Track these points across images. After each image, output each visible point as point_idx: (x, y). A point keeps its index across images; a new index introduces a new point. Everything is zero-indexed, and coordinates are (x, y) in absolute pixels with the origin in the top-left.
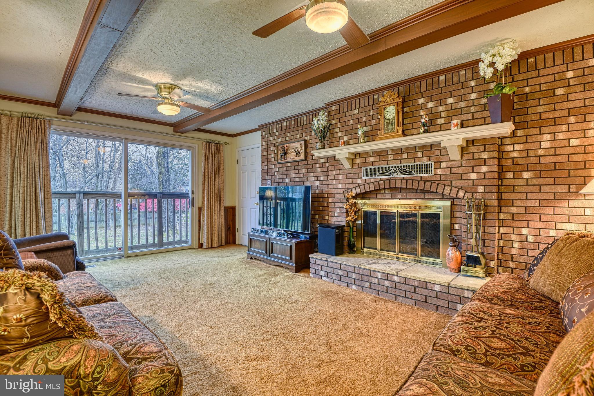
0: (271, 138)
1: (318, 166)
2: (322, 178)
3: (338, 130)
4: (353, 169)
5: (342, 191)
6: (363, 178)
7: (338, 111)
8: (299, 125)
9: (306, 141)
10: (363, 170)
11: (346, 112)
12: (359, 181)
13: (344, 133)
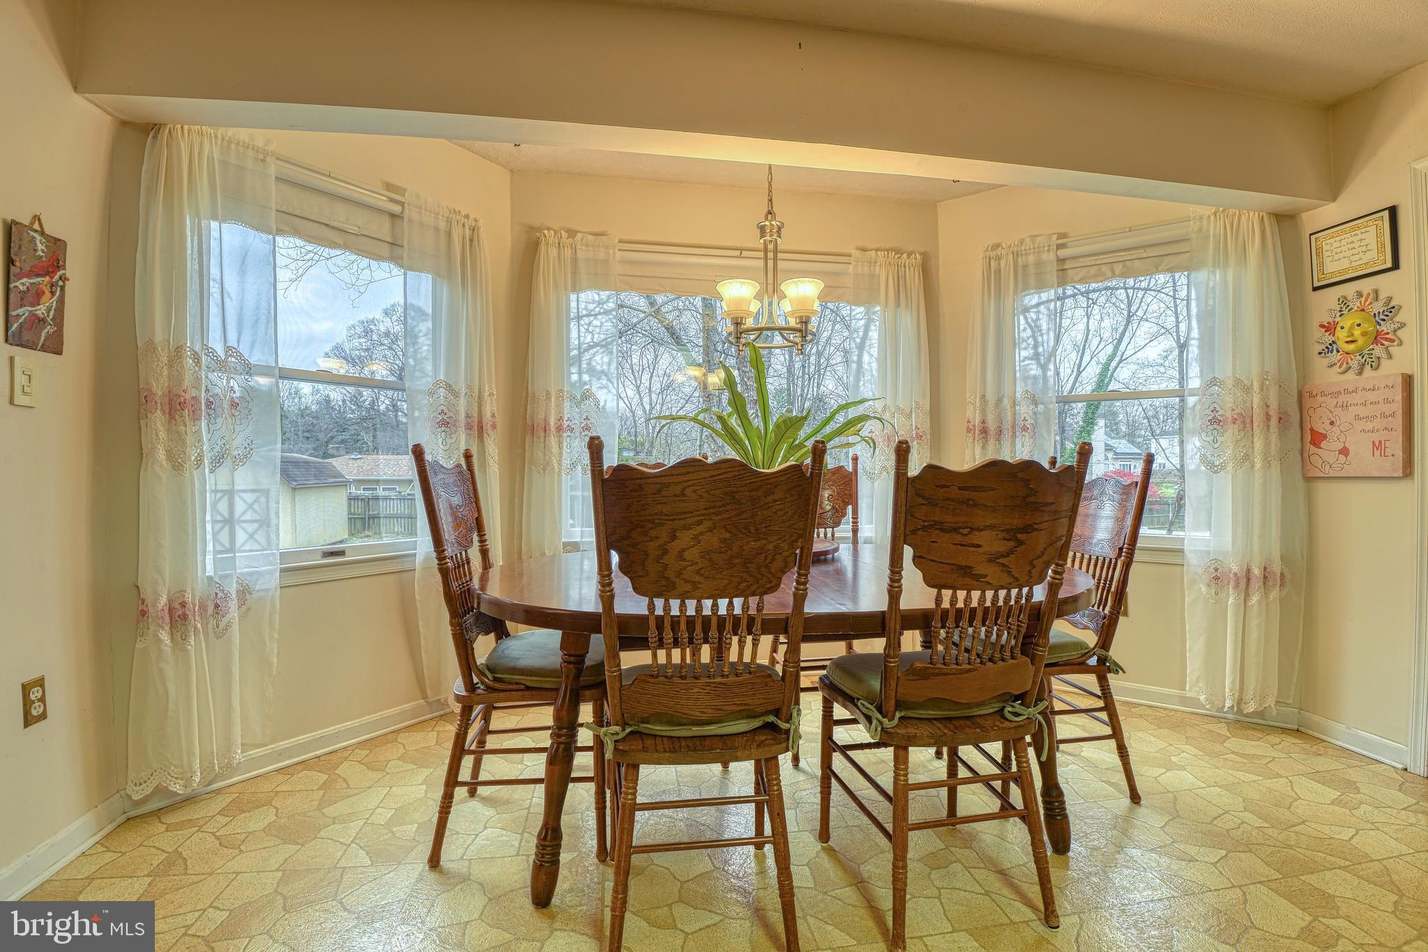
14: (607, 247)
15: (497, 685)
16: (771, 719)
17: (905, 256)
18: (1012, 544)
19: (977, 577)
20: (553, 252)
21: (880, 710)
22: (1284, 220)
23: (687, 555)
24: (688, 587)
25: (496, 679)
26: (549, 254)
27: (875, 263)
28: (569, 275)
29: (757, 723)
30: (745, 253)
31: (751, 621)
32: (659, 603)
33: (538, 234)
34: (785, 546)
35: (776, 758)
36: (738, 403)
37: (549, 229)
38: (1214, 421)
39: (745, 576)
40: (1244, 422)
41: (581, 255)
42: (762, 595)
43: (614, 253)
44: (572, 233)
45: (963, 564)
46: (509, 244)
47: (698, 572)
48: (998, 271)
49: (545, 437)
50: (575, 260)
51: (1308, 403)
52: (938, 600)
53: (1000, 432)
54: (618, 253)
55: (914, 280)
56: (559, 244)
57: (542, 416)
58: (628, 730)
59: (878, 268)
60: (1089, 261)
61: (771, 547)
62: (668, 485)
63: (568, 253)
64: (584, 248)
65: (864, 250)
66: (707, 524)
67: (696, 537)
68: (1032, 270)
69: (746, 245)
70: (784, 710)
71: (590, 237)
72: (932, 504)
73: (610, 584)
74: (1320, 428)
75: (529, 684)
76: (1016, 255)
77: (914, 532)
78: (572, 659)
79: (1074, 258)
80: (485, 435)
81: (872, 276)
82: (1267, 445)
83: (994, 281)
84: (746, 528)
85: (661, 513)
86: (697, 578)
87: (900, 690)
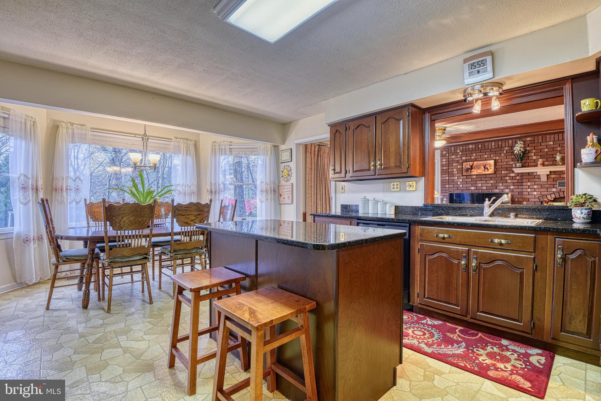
0: (453, 157)
1: (507, 178)
2: (512, 187)
3: (533, 154)
4: (548, 182)
5: (537, 196)
6: (558, 188)
7: (533, 142)
8: (486, 148)
9: (495, 160)
10: (558, 183)
11: (541, 143)
12: (554, 190)
13: (539, 157)
14: (86, 130)
15: (67, 260)
16: (145, 256)
17: (189, 141)
18: (196, 218)
19: (189, 224)
20: (65, 130)
21: (170, 253)
22: (276, 147)
23: (126, 222)
24: (126, 228)
25: (66, 259)
26: (62, 131)
27: (180, 142)
28: (71, 138)
29: (142, 257)
30: (136, 136)
31: (140, 235)
32: (119, 232)
33: (58, 124)
34: (148, 219)
35: (146, 263)
36: (135, 186)
37: (63, 122)
38: (262, 191)
39: (139, 225)
40: (267, 191)
41: (75, 131)
42: (143, 229)
43: (89, 132)
44: (72, 124)
45: (186, 221)
46: (46, 125)
47: (128, 225)
48: (215, 149)
49: (61, 192)
50: (73, 133)
51: (280, 188)
52: (182, 229)
53: (216, 192)
54: (90, 133)
55: (192, 148)
56: (67, 128)
57: (60, 185)
58: (111, 261)
59: (181, 144)
60: (237, 150)
61: (145, 220)
62: (121, 208)
63: (70, 131)
64: (77, 130)
65: (176, 138)
66: (130, 215)
67: (128, 218)
68: (223, 150)
69: (137, 133)
70: (148, 254)
71: (79, 126)
72: (179, 210)
73: (107, 229)
74: (281, 193)
75: (76, 259)
76: (219, 146)
77: (176, 216)
78: (92, 250)
79: (234, 149)
80: (39, 192)
81: (179, 146)
82: (271, 197)
83: (214, 151)
84: (139, 216)
85: (120, 213)
86: (128, 226)
87: (174, 248)
